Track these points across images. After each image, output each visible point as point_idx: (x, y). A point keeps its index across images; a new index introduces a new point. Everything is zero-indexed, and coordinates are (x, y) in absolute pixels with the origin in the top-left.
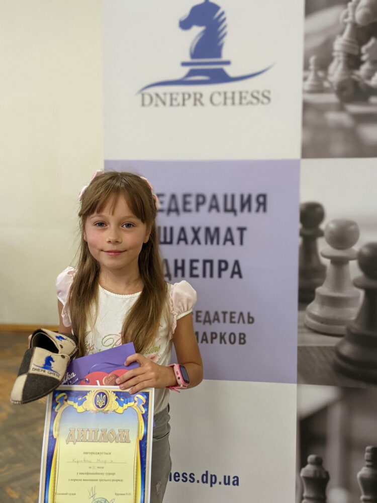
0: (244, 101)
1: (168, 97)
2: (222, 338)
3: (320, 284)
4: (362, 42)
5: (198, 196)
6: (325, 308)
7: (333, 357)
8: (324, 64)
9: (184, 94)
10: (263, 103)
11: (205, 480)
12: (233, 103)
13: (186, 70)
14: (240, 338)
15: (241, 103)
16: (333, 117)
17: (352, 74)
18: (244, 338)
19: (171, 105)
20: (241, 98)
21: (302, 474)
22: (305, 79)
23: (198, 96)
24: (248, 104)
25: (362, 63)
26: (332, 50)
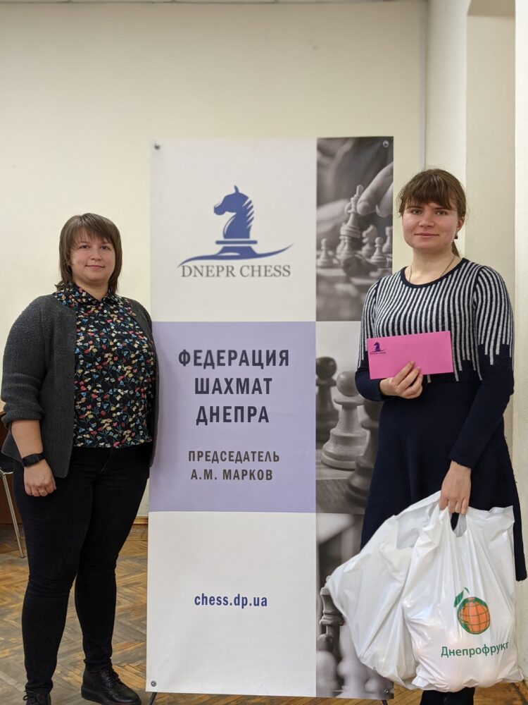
0: (268, 274)
1: (205, 269)
2: (252, 474)
3: (335, 427)
4: (363, 229)
5: (230, 352)
6: (339, 446)
7: (346, 489)
8: (333, 245)
9: (218, 267)
10: (284, 275)
11: (237, 603)
12: (260, 275)
13: (221, 247)
14: (267, 475)
15: (266, 275)
16: (341, 287)
17: (356, 254)
18: (270, 475)
19: (208, 275)
20: (266, 271)
21: (321, 593)
22: (318, 257)
23: (230, 269)
24: (271, 276)
25: (364, 244)
26: (339, 235)
